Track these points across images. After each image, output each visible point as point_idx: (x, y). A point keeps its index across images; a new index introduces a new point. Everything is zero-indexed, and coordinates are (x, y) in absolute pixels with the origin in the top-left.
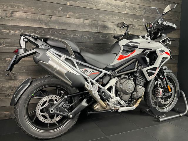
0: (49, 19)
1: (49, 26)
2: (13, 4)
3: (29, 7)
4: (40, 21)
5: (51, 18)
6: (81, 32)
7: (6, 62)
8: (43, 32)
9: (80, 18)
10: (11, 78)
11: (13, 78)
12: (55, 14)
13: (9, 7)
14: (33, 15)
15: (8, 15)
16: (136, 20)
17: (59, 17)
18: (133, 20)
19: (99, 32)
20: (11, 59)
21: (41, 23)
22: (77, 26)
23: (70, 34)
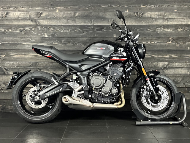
0: (38, 16)
1: (38, 22)
2: (7, 5)
3: (21, 6)
5: (41, 14)
6: (72, 26)
7: (1, 58)
8: (33, 29)
10: (4, 73)
11: (6, 73)
12: (45, 10)
13: (5, 8)
15: (3, 16)
16: (145, 6)
17: (49, 13)
18: (140, 6)
19: (93, 24)
20: (5, 56)
21: (31, 20)
22: (67, 20)
23: (60, 29)
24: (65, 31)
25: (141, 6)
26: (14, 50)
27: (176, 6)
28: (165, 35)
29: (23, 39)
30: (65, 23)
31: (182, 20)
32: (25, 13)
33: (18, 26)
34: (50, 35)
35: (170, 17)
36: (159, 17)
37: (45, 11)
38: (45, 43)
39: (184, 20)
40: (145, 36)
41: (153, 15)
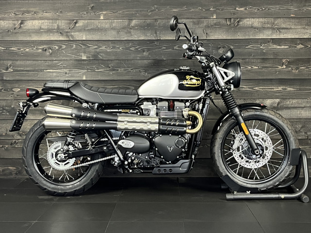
0: (72, 26)
1: (72, 36)
2: (22, 9)
3: (43, 11)
4: (60, 31)
5: (76, 23)
6: (125, 42)
7: (13, 94)
8: (64, 47)
9: (122, 18)
13: (19, 14)
14: (50, 23)
15: (16, 26)
16: (242, 9)
17: (89, 21)
18: (235, 9)
19: (159, 39)
20: (19, 90)
21: (61, 33)
22: (118, 32)
23: (106, 47)
24: (114, 50)
25: (237, 9)
26: (34, 81)
27: (293, 8)
28: (276, 55)
29: (47, 63)
30: (115, 38)
31: (303, 30)
32: (51, 21)
33: (41, 42)
34: (90, 56)
35: (284, 26)
36: (266, 26)
37: (82, 18)
38: (83, 69)
39: (306, 31)
40: (243, 58)
41: (256, 22)
